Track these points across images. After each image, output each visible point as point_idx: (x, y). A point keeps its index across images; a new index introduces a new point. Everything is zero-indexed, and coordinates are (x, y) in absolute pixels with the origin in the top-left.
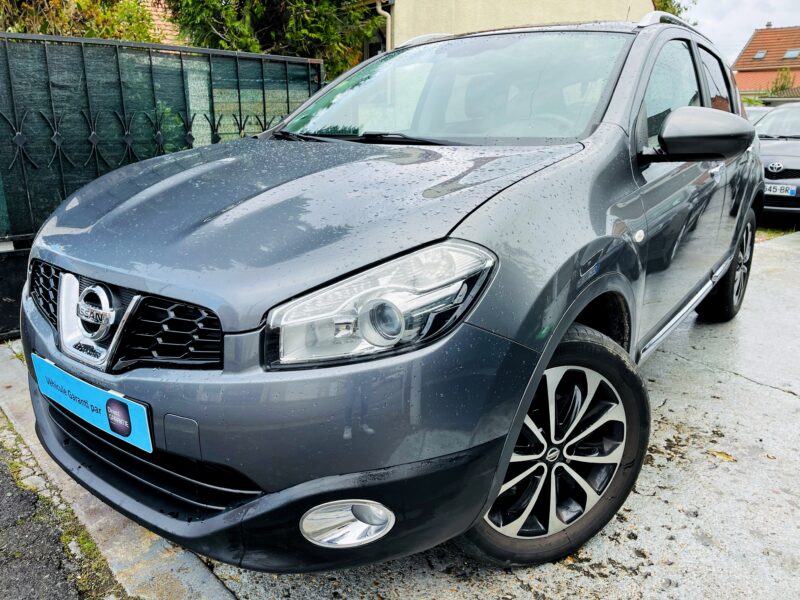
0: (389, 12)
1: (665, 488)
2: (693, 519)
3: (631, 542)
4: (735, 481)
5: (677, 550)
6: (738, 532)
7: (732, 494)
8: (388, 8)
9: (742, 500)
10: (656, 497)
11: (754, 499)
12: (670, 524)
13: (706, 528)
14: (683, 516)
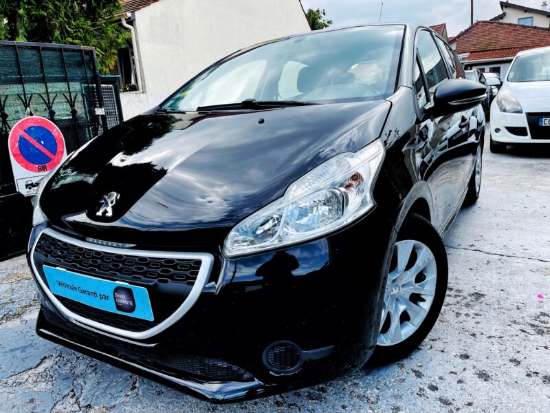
0: (132, 25)
1: (436, 340)
2: (467, 361)
3: (436, 394)
4: (478, 323)
5: (470, 390)
6: (502, 363)
7: (482, 334)
8: (131, 22)
9: (490, 337)
10: (434, 349)
11: (498, 334)
12: (454, 370)
13: (481, 367)
14: (460, 361)
